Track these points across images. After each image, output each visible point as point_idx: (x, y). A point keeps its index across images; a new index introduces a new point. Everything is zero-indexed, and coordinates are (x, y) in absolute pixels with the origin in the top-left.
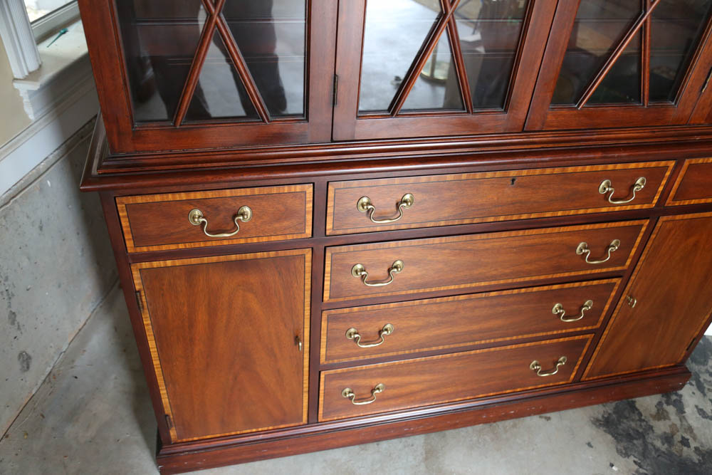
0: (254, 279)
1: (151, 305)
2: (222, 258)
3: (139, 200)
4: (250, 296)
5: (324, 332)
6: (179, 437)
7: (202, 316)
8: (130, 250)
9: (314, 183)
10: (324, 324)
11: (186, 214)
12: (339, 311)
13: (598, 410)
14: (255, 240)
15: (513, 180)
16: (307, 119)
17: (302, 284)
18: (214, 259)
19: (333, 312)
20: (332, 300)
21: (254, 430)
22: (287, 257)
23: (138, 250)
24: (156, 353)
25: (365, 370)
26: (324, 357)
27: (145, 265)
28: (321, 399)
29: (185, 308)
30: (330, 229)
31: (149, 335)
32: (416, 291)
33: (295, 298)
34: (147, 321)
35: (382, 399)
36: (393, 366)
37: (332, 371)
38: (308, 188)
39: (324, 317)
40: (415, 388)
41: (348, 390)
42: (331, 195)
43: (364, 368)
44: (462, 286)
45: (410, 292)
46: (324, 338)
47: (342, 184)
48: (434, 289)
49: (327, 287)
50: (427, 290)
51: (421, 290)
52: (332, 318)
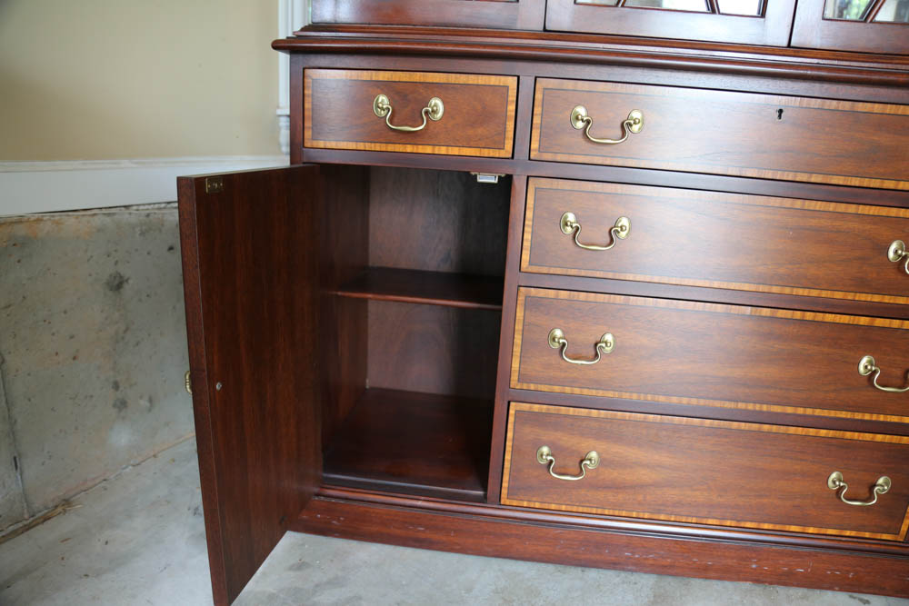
5: (519, 327)
8: (308, 145)
9: (518, 77)
10: (520, 314)
11: (371, 100)
12: (542, 293)
14: (444, 151)
15: (780, 112)
16: (518, 1)
19: (532, 292)
20: (533, 269)
23: (316, 145)
25: (573, 417)
26: (517, 374)
28: (508, 457)
30: (535, 150)
35: (593, 485)
36: (611, 421)
37: (525, 407)
38: (512, 82)
39: (521, 299)
40: (644, 475)
41: (545, 450)
42: (539, 96)
43: (571, 411)
44: (715, 285)
45: (641, 278)
46: (518, 339)
47: (553, 83)
48: (674, 281)
49: (527, 244)
50: (665, 280)
51: (656, 280)
52: (531, 303)
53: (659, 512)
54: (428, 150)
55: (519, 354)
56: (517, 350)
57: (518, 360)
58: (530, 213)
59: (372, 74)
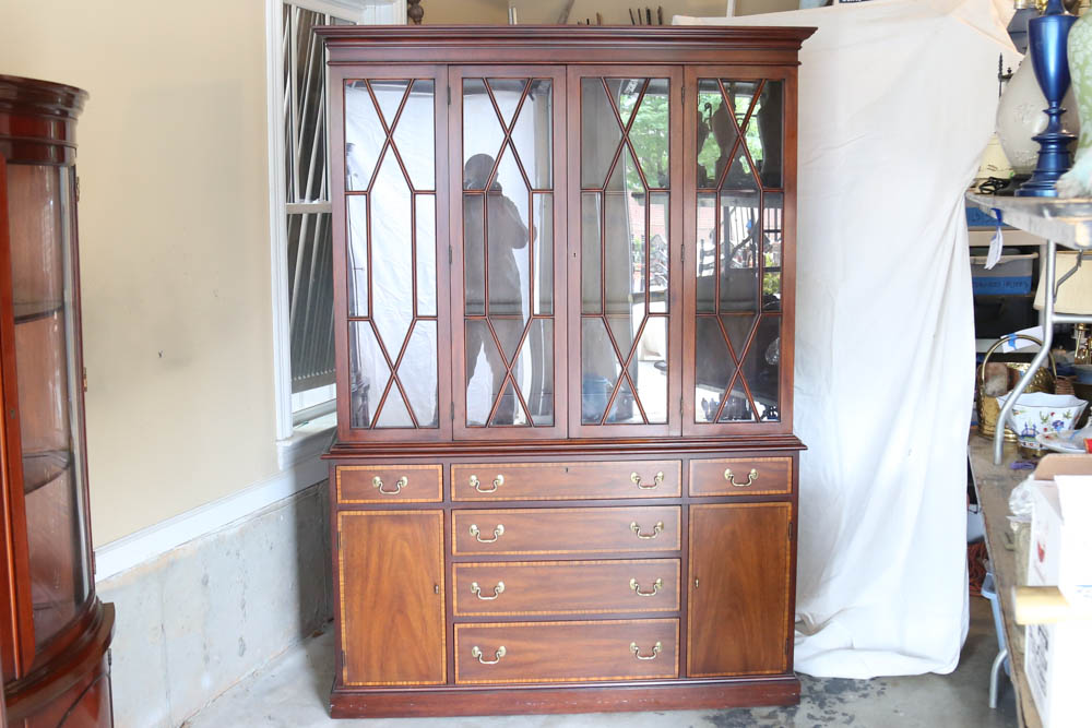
0: (408, 530)
1: (345, 544)
2: (390, 513)
3: (349, 468)
4: (406, 544)
5: (454, 584)
6: (350, 680)
7: (374, 558)
8: (339, 502)
9: (442, 464)
10: (454, 577)
11: (371, 479)
12: (464, 565)
13: (713, 713)
14: (409, 501)
15: (567, 469)
16: (439, 427)
17: (438, 538)
18: (385, 513)
19: (460, 565)
20: (459, 554)
21: (405, 683)
22: (428, 516)
23: (343, 501)
24: (343, 587)
25: (489, 628)
27: (346, 513)
28: (456, 655)
29: (365, 550)
30: (454, 497)
31: (341, 570)
32: (516, 553)
33: (434, 550)
34: (341, 558)
35: (505, 665)
36: (510, 628)
37: (462, 626)
38: (440, 467)
39: (454, 569)
40: (531, 657)
41: (476, 648)
42: (453, 472)
43: (487, 625)
44: (550, 552)
45: (512, 553)
46: (455, 590)
47: (459, 466)
48: (529, 553)
49: (454, 542)
50: (524, 553)
51: (520, 553)
52: (460, 571)
53: (543, 677)
54: (401, 501)
55: (456, 598)
56: (455, 595)
57: (456, 601)
58: (454, 527)
59: (371, 468)
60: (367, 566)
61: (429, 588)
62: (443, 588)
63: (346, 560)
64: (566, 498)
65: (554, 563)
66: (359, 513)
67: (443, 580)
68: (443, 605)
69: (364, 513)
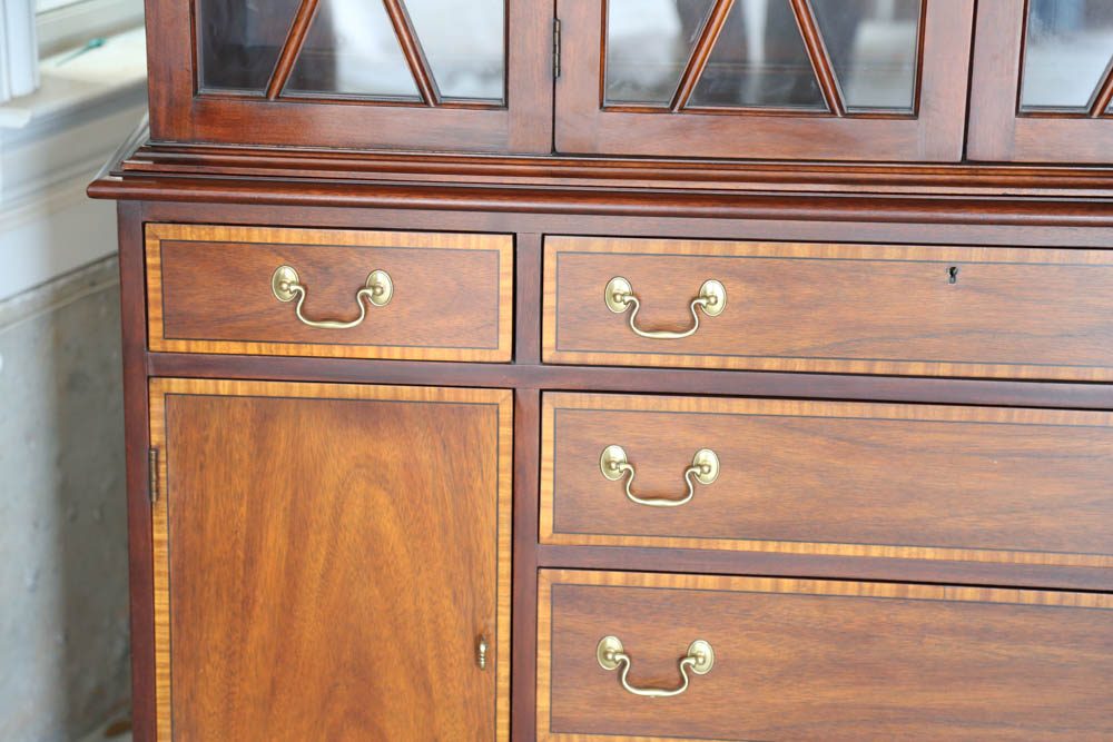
0: (390, 452)
1: (174, 488)
2: (330, 390)
3: (188, 233)
4: (382, 498)
5: (544, 636)
7: (275, 538)
8: (155, 346)
9: (515, 235)
10: (544, 614)
11: (266, 275)
12: (579, 577)
14: (396, 353)
15: (952, 272)
16: (506, 105)
17: (492, 484)
18: (313, 390)
19: (564, 576)
20: (561, 539)
22: (460, 408)
23: (170, 346)
24: (167, 629)
26: (547, 718)
27: (178, 385)
29: (243, 510)
30: (550, 349)
31: (160, 574)
32: (756, 546)
33: (477, 520)
34: (160, 534)
38: (505, 244)
39: (544, 589)
42: (550, 263)
44: (875, 551)
45: (744, 546)
46: (544, 657)
47: (572, 243)
48: (802, 549)
49: (546, 499)
50: (787, 548)
51: (771, 547)
52: (562, 595)
54: (371, 353)
55: (547, 683)
56: (544, 675)
57: (547, 694)
58: (548, 451)
59: (267, 235)
60: (250, 562)
61: (458, 644)
62: (504, 647)
63: (177, 542)
64: (944, 370)
65: (888, 590)
66: (224, 387)
67: (504, 620)
68: (503, 704)
69: (241, 388)
